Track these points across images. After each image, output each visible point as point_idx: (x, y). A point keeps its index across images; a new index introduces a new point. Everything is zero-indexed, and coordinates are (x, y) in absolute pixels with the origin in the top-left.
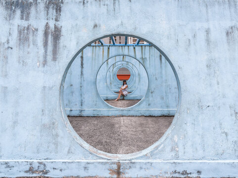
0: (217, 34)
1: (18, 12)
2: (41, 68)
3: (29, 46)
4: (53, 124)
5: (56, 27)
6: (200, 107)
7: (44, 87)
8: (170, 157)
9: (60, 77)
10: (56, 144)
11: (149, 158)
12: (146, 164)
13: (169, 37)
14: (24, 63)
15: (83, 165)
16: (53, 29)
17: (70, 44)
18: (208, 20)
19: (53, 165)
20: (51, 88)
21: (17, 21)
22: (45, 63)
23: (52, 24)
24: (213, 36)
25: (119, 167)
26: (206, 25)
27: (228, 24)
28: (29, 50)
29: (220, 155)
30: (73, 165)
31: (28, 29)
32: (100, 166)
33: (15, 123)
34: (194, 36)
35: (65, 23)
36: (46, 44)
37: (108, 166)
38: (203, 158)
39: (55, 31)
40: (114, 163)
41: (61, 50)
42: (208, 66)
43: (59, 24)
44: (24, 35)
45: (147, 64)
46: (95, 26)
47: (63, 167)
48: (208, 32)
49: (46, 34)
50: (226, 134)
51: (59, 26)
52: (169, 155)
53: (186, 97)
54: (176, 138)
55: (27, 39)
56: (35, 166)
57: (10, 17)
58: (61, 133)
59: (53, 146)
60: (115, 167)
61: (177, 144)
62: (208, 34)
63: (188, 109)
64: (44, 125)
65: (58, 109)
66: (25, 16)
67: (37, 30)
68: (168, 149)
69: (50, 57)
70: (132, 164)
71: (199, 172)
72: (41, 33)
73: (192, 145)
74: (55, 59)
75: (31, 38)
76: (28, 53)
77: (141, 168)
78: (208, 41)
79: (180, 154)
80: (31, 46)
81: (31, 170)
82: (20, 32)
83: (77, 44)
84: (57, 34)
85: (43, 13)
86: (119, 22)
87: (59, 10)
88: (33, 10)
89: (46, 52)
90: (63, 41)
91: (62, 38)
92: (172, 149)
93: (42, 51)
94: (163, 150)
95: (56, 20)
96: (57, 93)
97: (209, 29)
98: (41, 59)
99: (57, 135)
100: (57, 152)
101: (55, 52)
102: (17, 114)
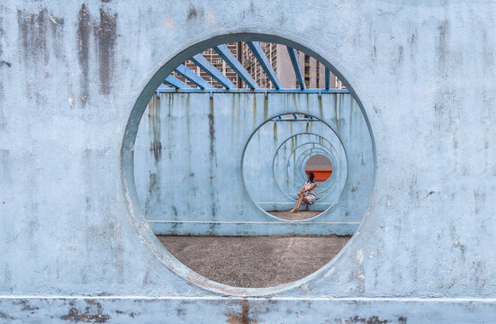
2: (77, 110)
3: (47, 59)
4: (112, 226)
5: (103, 15)
6: (414, 195)
7: (88, 151)
8: (347, 291)
9: (120, 129)
10: (120, 266)
11: (305, 293)
12: (298, 303)
13: (356, 42)
14: (40, 99)
15: (175, 305)
16: (98, 21)
17: (137, 56)
19: (115, 306)
20: (101, 154)
21: (15, 1)
22: (85, 98)
23: (94, 9)
24: (455, 39)
25: (246, 311)
26: (439, 14)
28: (48, 68)
29: (446, 288)
30: (156, 306)
31: (41, 19)
32: (209, 307)
33: (33, 224)
34: (413, 39)
35: (125, 6)
36: (83, 56)
37: (223, 308)
38: (412, 294)
39: (103, 25)
40: (235, 302)
41: (118, 69)
42: (438, 108)
43: (111, 8)
44: (34, 35)
46: (193, 13)
47: (137, 308)
48: (443, 29)
49: (83, 31)
50: (463, 248)
51: (111, 14)
52: (345, 287)
53: (385, 174)
54: (360, 256)
55: (41, 44)
58: (127, 245)
59: (114, 270)
60: (238, 309)
61: (362, 267)
62: (443, 34)
63: (388, 197)
64: (93, 229)
65: (119, 197)
67: (61, 22)
68: (344, 276)
69: (94, 86)
70: (271, 304)
71: (403, 319)
72: (70, 30)
73: (393, 269)
74: (105, 89)
76: (47, 75)
77: (289, 312)
78: (442, 51)
79: (367, 286)
80: (53, 59)
81: (73, 315)
82: (24, 27)
83: (153, 54)
84: (107, 33)
86: (246, 4)
89: (85, 73)
90: (121, 50)
91: (119, 40)
92: (353, 277)
93: (76, 71)
94: (333, 279)
96: (116, 165)
97: (446, 22)
98: (77, 89)
99: (120, 249)
100: (122, 282)
101: (105, 74)
102: (35, 207)
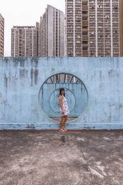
0: (105, 73)
1: (19, 63)
2: (30, 87)
3: (24, 78)
6: (96, 103)
7: (32, 95)
10: (38, 117)
11: (74, 122)
12: (73, 124)
13: (84, 74)
14: (23, 85)
15: (49, 125)
16: (35, 71)
17: (42, 77)
18: (101, 67)
19: (37, 125)
20: (35, 96)
21: (19, 67)
22: (32, 85)
23: (34, 69)
24: (103, 74)
26: (100, 69)
27: (109, 69)
28: (25, 80)
29: (103, 121)
31: (24, 71)
32: (56, 125)
33: (21, 109)
34: (95, 74)
35: (40, 68)
36: (32, 77)
41: (38, 80)
42: (100, 87)
43: (37, 68)
44: (22, 73)
45: (75, 93)
46: (53, 69)
47: (41, 126)
48: (101, 72)
49: (32, 73)
51: (37, 70)
52: (82, 121)
53: (90, 99)
54: (85, 115)
55: (24, 75)
56: (30, 126)
57: (16, 65)
58: (39, 113)
61: (86, 117)
63: (91, 104)
64: (33, 110)
66: (22, 65)
67: (28, 71)
68: (82, 119)
69: (34, 83)
70: (68, 124)
71: (94, 127)
72: (29, 73)
74: (36, 84)
75: (25, 75)
78: (100, 76)
79: (87, 121)
80: (26, 78)
81: (28, 127)
82: (20, 72)
83: (45, 77)
84: (36, 73)
85: (30, 64)
86: (63, 68)
87: (37, 62)
88: (25, 62)
89: (32, 80)
90: (39, 76)
91: (39, 74)
92: (84, 119)
93: (30, 80)
94: (80, 120)
95: (36, 67)
96: (37, 97)
98: (30, 83)
99: (38, 114)
101: (36, 81)
102: (21, 106)
